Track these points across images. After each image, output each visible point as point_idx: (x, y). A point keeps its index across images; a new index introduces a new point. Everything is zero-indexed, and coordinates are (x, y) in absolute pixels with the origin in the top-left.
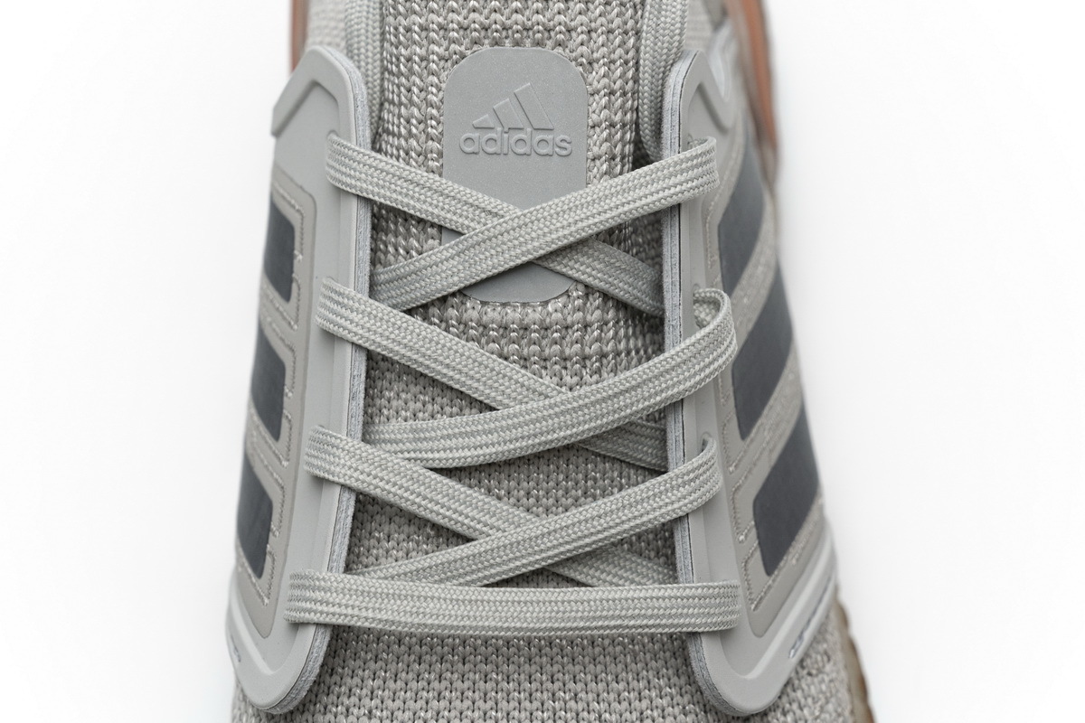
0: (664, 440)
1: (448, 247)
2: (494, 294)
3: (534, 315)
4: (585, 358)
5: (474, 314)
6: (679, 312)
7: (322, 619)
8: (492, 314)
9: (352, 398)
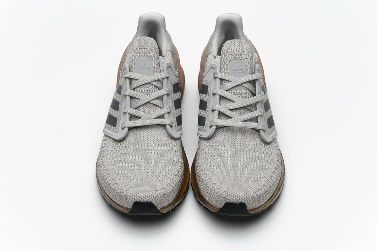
0: (256, 107)
1: (230, 83)
2: (235, 88)
3: (241, 91)
4: (244, 97)
5: (233, 91)
6: (258, 92)
7: (215, 124)
8: (235, 91)
9: (218, 101)
